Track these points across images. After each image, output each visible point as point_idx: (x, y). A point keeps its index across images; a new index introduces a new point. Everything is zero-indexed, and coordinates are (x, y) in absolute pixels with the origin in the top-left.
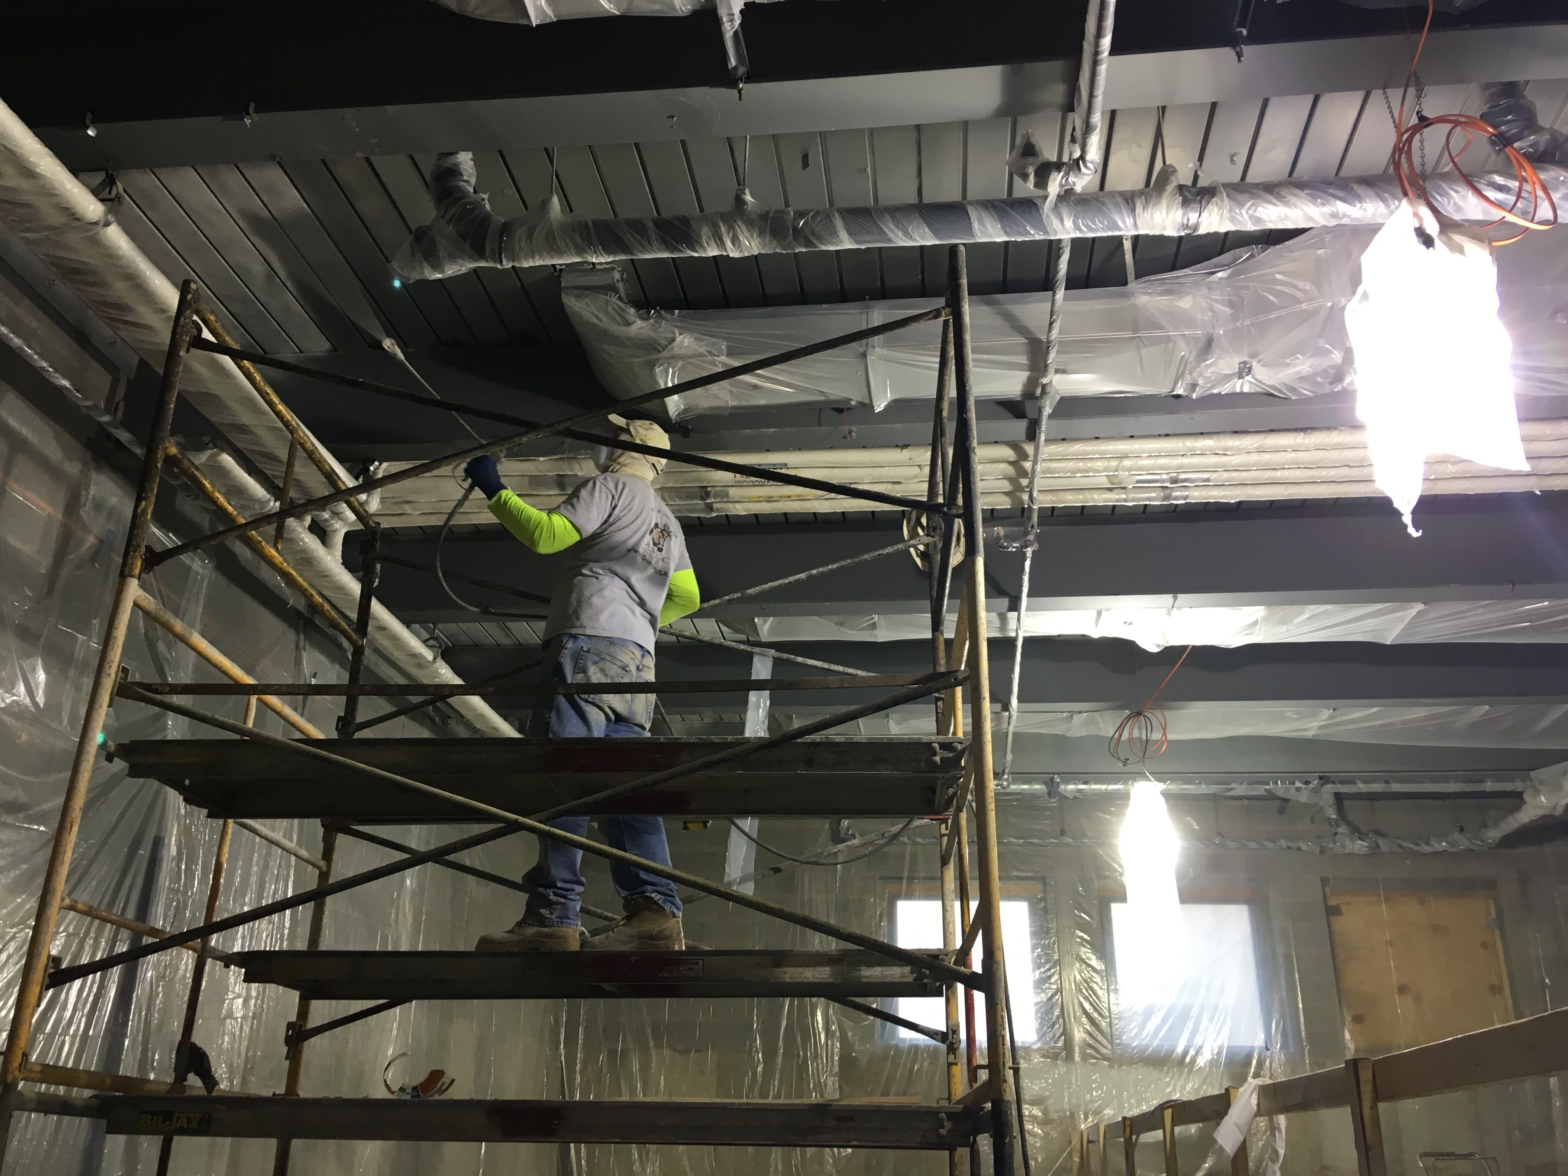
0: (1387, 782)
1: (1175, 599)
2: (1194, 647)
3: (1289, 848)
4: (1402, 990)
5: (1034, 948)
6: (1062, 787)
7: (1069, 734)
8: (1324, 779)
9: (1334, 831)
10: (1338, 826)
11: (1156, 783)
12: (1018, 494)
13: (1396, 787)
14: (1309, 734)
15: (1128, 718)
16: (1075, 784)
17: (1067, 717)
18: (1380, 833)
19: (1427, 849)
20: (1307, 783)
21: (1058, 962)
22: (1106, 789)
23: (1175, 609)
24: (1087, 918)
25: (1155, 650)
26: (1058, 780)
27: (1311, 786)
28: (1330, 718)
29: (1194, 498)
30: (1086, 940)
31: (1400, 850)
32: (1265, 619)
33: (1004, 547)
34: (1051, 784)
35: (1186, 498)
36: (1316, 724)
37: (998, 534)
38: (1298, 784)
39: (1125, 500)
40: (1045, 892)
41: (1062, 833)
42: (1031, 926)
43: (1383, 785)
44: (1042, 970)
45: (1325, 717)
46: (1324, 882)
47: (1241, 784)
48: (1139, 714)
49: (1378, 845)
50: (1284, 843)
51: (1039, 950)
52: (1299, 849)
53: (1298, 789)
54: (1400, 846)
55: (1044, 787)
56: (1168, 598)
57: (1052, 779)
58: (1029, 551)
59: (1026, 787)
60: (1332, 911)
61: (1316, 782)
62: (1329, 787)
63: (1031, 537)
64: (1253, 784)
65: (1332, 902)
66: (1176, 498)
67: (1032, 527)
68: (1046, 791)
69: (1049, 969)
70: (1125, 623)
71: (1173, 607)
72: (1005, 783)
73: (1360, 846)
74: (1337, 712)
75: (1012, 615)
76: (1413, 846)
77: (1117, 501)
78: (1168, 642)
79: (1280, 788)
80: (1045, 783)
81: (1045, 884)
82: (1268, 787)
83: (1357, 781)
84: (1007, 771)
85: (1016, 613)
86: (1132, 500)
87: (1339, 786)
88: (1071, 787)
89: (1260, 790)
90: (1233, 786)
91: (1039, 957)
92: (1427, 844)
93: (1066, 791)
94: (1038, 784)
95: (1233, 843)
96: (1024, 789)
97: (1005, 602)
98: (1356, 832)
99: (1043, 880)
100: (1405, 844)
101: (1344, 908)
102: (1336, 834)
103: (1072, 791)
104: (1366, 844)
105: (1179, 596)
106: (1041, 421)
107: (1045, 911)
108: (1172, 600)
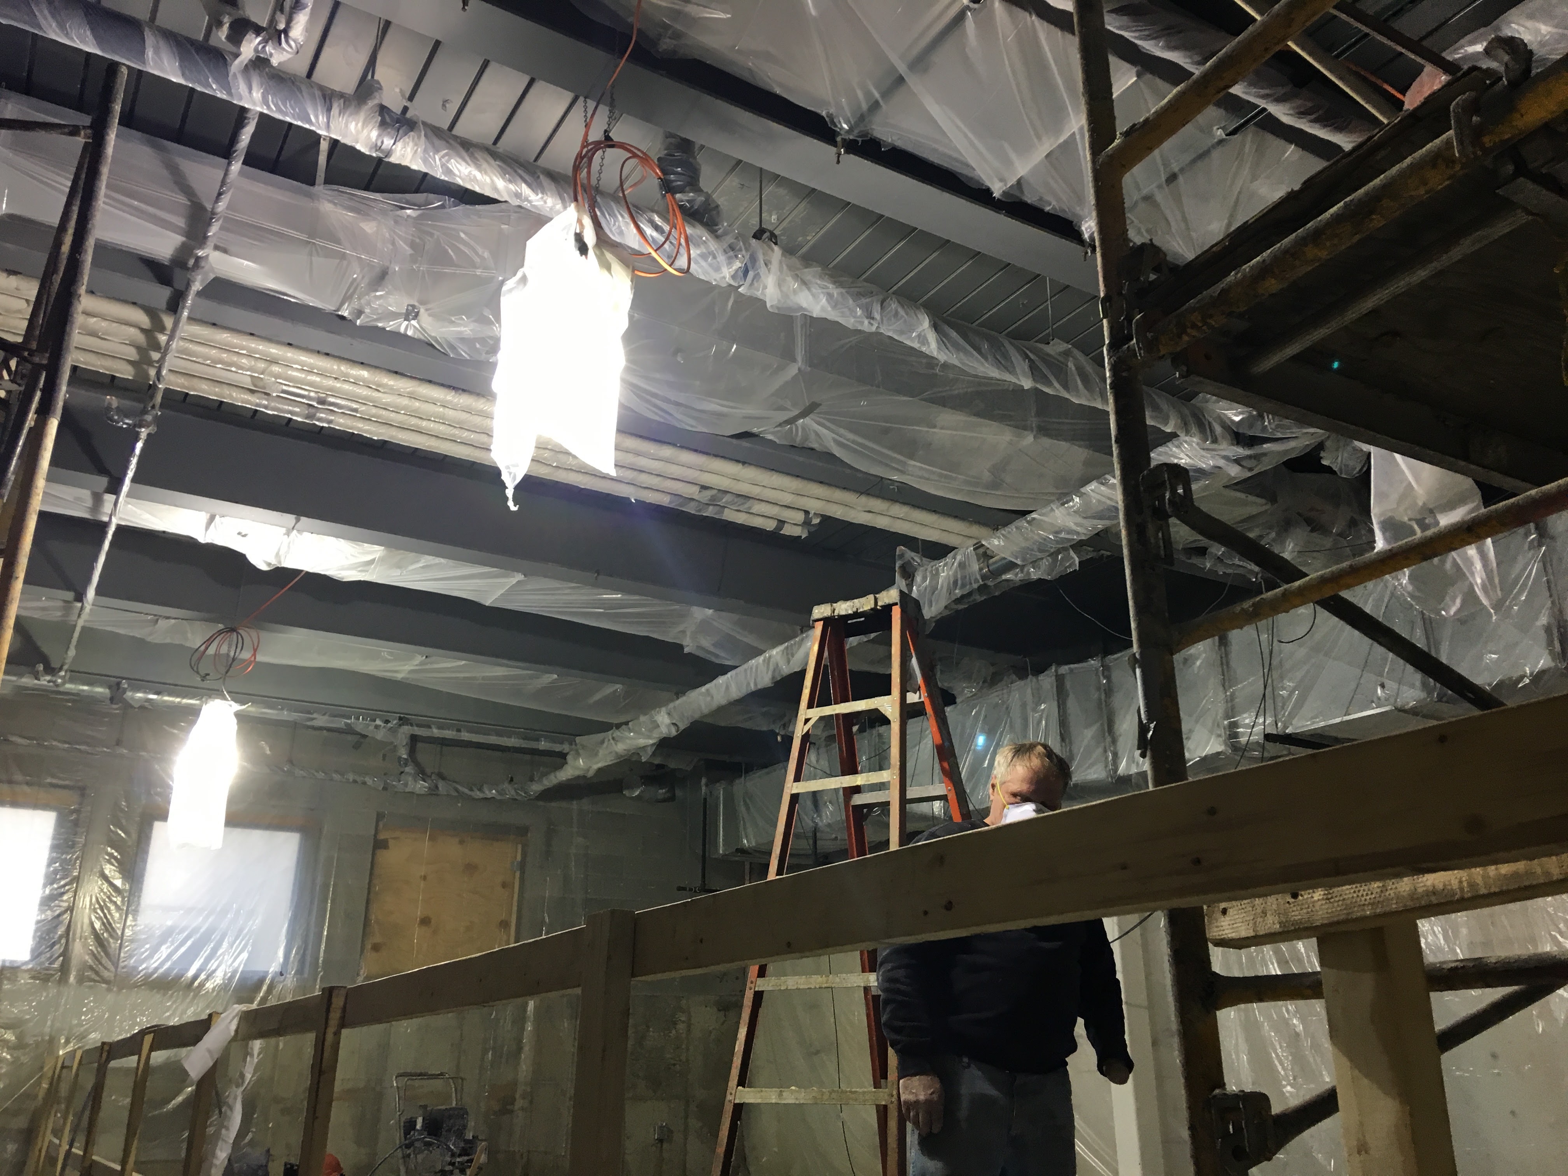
0: (459, 731)
1: (298, 520)
2: (307, 573)
3: (355, 781)
4: (425, 921)
5: (51, 862)
6: (129, 694)
7: (149, 639)
8: (403, 721)
9: (402, 770)
10: (406, 765)
11: (232, 703)
12: (145, 367)
13: (466, 736)
14: (399, 676)
15: (220, 632)
16: (145, 692)
17: (150, 621)
18: (442, 777)
19: (478, 794)
20: (387, 722)
21: (77, 879)
22: (179, 703)
23: (295, 532)
24: (123, 835)
25: (264, 567)
26: (126, 686)
27: (389, 725)
28: (421, 664)
29: (339, 424)
30: (115, 858)
31: (456, 794)
32: (382, 560)
33: (112, 420)
34: (116, 688)
35: (330, 422)
36: (408, 668)
37: (110, 404)
38: (378, 722)
39: (266, 407)
40: (80, 804)
41: (118, 743)
42: (54, 838)
43: (454, 733)
44: (55, 886)
45: (417, 662)
46: (380, 817)
47: (324, 715)
48: (233, 630)
49: (437, 787)
50: (351, 777)
51: (57, 864)
52: (364, 783)
53: (377, 727)
54: (457, 790)
55: (107, 691)
56: (290, 518)
57: (118, 684)
58: (144, 432)
59: (86, 688)
60: (380, 845)
61: (395, 722)
62: (406, 730)
63: (149, 418)
64: (335, 716)
65: (382, 836)
66: (319, 420)
67: (153, 407)
68: (109, 696)
69: (64, 886)
70: (239, 534)
71: (293, 528)
72: (59, 681)
73: (421, 786)
74: (428, 659)
75: (109, 498)
76: (466, 791)
77: (258, 405)
78: (280, 562)
79: (360, 725)
80: (110, 687)
81: (83, 795)
82: (349, 721)
83: (433, 726)
84: (66, 667)
85: (114, 497)
86: (273, 409)
87: (416, 728)
88: (140, 695)
89: (341, 723)
90: (315, 716)
91: (55, 872)
92: (480, 790)
93: (132, 698)
94: (101, 686)
95: (302, 772)
96: (83, 691)
97: (104, 481)
98: (422, 773)
99: (82, 791)
100: (460, 788)
101: (391, 843)
102: (402, 773)
103: (140, 699)
104: (427, 785)
105: (303, 519)
106: (187, 296)
107: (76, 823)
108: (294, 521)
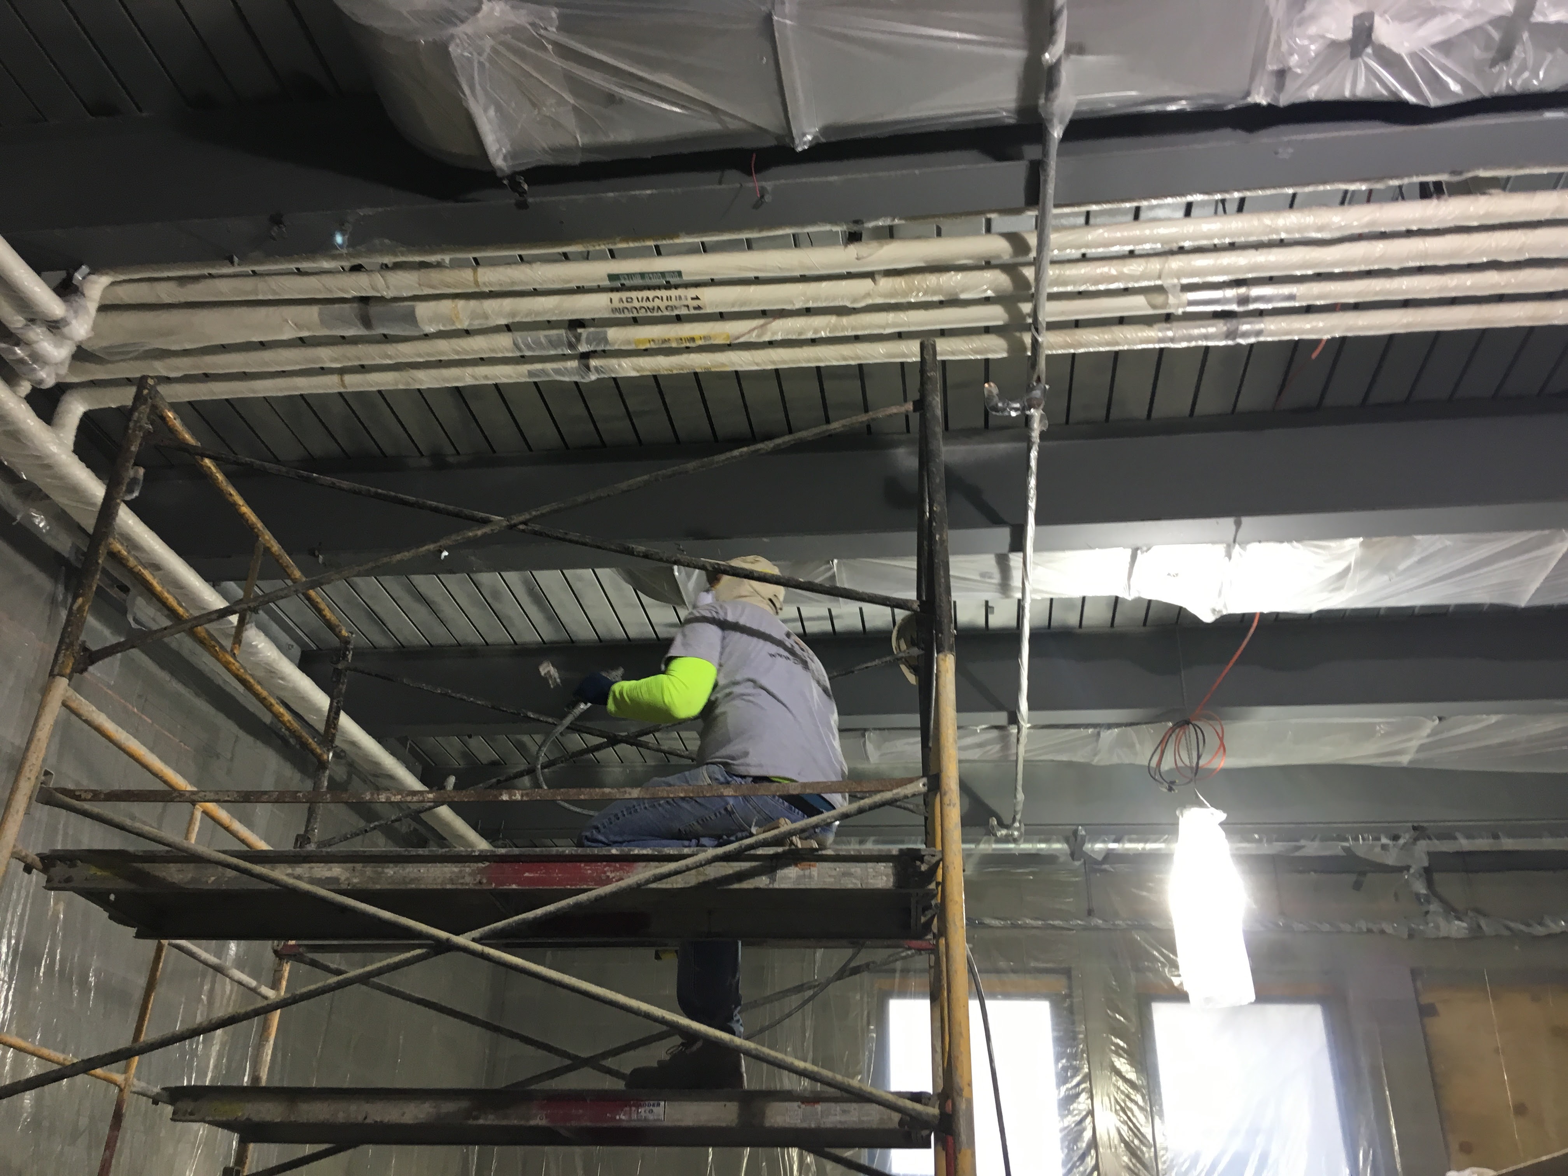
0: (1496, 837)
1: (1238, 525)
2: (1262, 615)
3: (1369, 931)
4: (1520, 1110)
5: (1058, 1059)
6: (1088, 846)
7: (1096, 761)
8: (1420, 832)
9: (1425, 909)
10: (1428, 902)
11: (1213, 810)
13: (1508, 844)
14: (1405, 760)
15: (1173, 730)
16: (1104, 842)
17: (1092, 735)
18: (1478, 911)
19: (1539, 931)
20: (1396, 838)
21: (1088, 1077)
23: (1237, 546)
24: (1122, 1019)
25: (1208, 618)
26: (1083, 833)
27: (1402, 841)
28: (1434, 733)
29: (1271, 334)
30: (1122, 1048)
31: (1506, 933)
32: (1361, 563)
34: (1074, 840)
35: (1259, 333)
36: (1415, 744)
37: (990, 392)
38: (1384, 840)
39: (1172, 340)
40: (1070, 988)
41: (1090, 912)
42: (1054, 1030)
43: (1491, 841)
44: (1069, 1086)
45: (1427, 731)
46: (1415, 974)
47: (1313, 840)
48: (1188, 723)
49: (1479, 927)
50: (1363, 925)
51: (1064, 1061)
52: (1383, 932)
53: (1384, 847)
54: (1508, 928)
55: (1065, 846)
56: (1227, 524)
57: (1075, 833)
58: (1036, 414)
59: (1043, 846)
60: (1427, 1011)
61: (1407, 836)
62: (1423, 846)
63: (1037, 393)
64: (1327, 840)
65: (1426, 999)
66: (1245, 335)
67: (1039, 380)
68: (1069, 852)
69: (1078, 1085)
70: (1169, 574)
71: (1235, 541)
72: (1016, 833)
73: (1458, 928)
74: (1444, 723)
76: (1522, 927)
77: (1161, 340)
78: (1225, 606)
79: (1363, 847)
80: (1067, 841)
81: (1069, 977)
82: (1346, 844)
83: (1458, 835)
84: (1018, 817)
85: (1021, 554)
86: (1182, 339)
87: (1436, 842)
88: (1099, 846)
89: (1336, 849)
90: (1303, 842)
91: (1065, 1069)
92: (1541, 924)
93: (1093, 851)
94: (1058, 841)
95: (1301, 925)
96: (1041, 849)
97: (1003, 534)
98: (1452, 911)
99: (1067, 973)
100: (1512, 925)
101: (1440, 1007)
102: (1427, 913)
103: (1101, 850)
104: (1464, 925)
105: (1246, 521)
106: (1047, 164)
107: (1071, 1010)
108: (1233, 528)
